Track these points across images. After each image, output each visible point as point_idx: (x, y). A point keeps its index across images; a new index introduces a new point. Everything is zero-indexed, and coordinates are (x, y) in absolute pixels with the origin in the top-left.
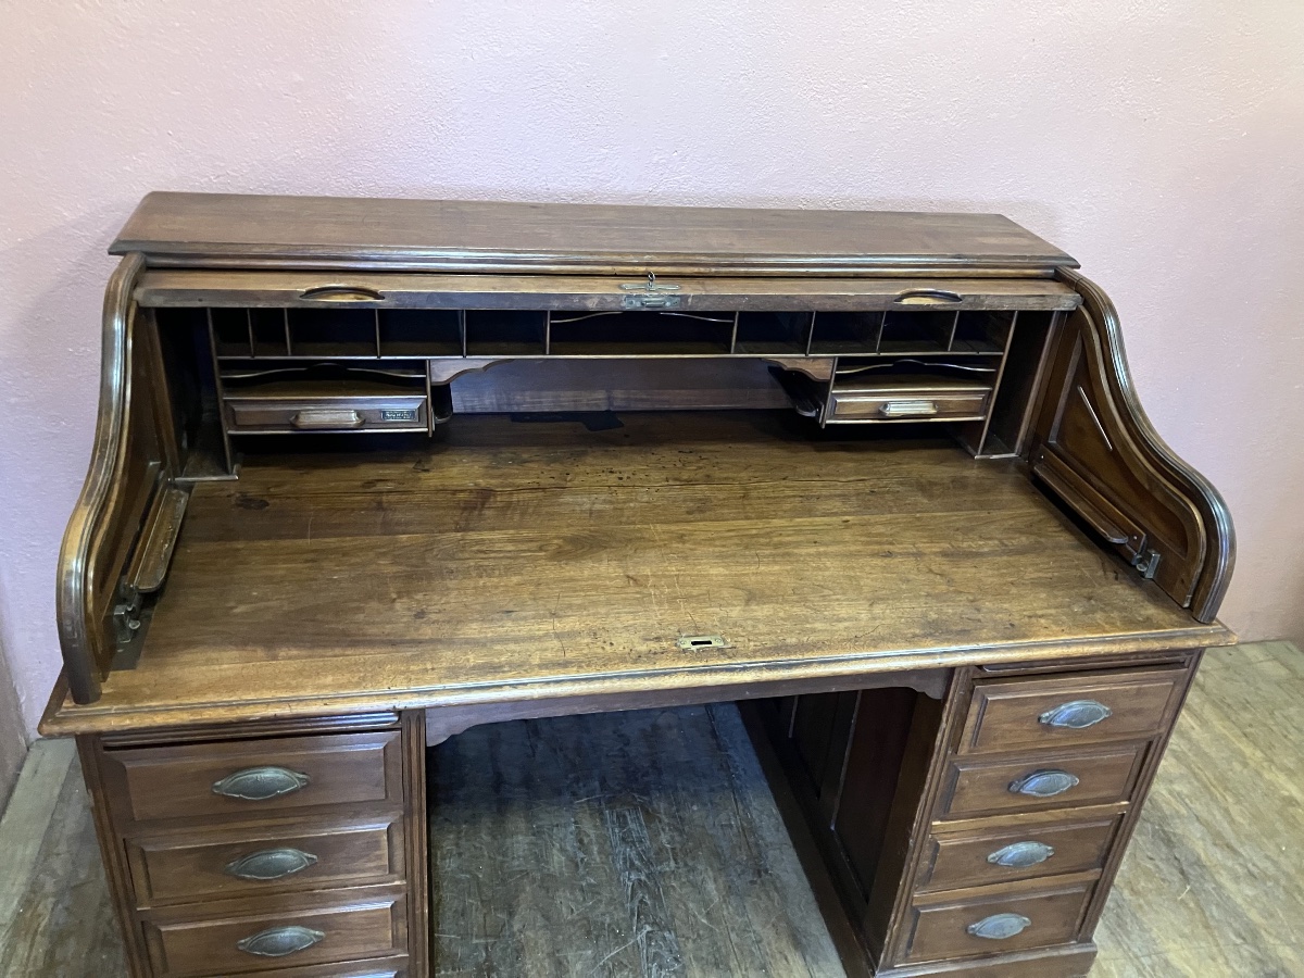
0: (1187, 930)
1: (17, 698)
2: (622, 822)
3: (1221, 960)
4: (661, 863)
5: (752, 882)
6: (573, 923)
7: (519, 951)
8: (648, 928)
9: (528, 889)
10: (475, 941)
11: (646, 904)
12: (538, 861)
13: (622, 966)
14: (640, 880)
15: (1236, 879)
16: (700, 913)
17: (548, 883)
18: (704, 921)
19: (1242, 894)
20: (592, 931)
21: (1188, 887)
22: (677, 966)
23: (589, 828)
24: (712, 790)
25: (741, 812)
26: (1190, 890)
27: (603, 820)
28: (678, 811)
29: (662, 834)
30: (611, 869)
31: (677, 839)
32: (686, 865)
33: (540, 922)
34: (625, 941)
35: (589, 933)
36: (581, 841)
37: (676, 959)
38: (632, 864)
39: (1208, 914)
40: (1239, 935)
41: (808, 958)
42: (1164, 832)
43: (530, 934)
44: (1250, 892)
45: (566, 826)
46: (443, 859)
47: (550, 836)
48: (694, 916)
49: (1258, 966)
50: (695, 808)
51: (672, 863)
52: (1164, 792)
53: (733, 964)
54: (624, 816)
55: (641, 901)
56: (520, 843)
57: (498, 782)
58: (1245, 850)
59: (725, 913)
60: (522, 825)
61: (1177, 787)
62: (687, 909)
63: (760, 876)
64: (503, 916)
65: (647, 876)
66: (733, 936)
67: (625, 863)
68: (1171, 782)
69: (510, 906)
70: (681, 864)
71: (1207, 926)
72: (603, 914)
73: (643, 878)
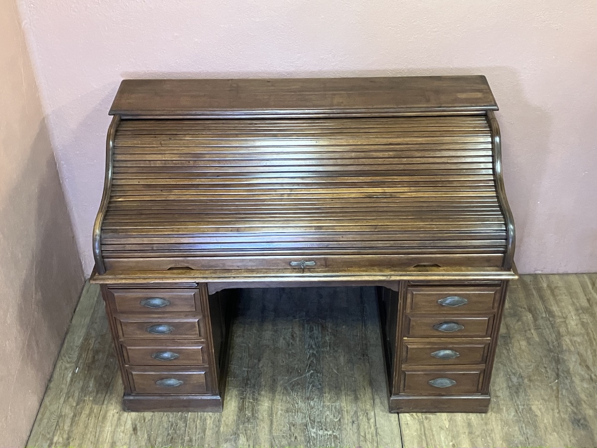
0: (546, 398)
1: (81, 263)
2: (311, 330)
3: (556, 411)
4: (323, 348)
5: (360, 359)
6: (283, 366)
7: (260, 375)
8: (312, 371)
9: (268, 352)
10: (244, 369)
11: (313, 362)
12: (274, 342)
13: (298, 384)
14: (313, 353)
15: (583, 380)
16: (335, 368)
17: (276, 350)
18: (335, 371)
19: (581, 387)
20: (290, 371)
21: (557, 381)
22: (320, 387)
23: (297, 331)
24: (353, 320)
25: (363, 331)
26: (558, 382)
27: (304, 328)
28: (336, 327)
29: (327, 336)
30: (302, 347)
31: (333, 338)
32: (334, 349)
33: (270, 364)
34: (301, 375)
35: (288, 370)
36: (293, 336)
37: (320, 384)
38: (311, 346)
39: (560, 392)
40: (571, 402)
41: (373, 390)
42: (558, 357)
43: (265, 368)
44: (585, 385)
45: (288, 329)
46: (237, 337)
47: (281, 333)
48: (332, 369)
49: (573, 415)
50: (344, 327)
51: (328, 348)
52: (567, 340)
53: (343, 388)
54: (313, 328)
55: (312, 361)
56: (268, 334)
57: (264, 309)
58: (594, 369)
59: (345, 369)
60: (270, 327)
61: (575, 338)
62: (330, 366)
63: (364, 356)
64: (256, 361)
65: (317, 352)
66: (346, 378)
67: (309, 346)
68: (574, 336)
69: (260, 357)
70: (332, 348)
71: (557, 397)
72: (296, 364)
73: (315, 352)
